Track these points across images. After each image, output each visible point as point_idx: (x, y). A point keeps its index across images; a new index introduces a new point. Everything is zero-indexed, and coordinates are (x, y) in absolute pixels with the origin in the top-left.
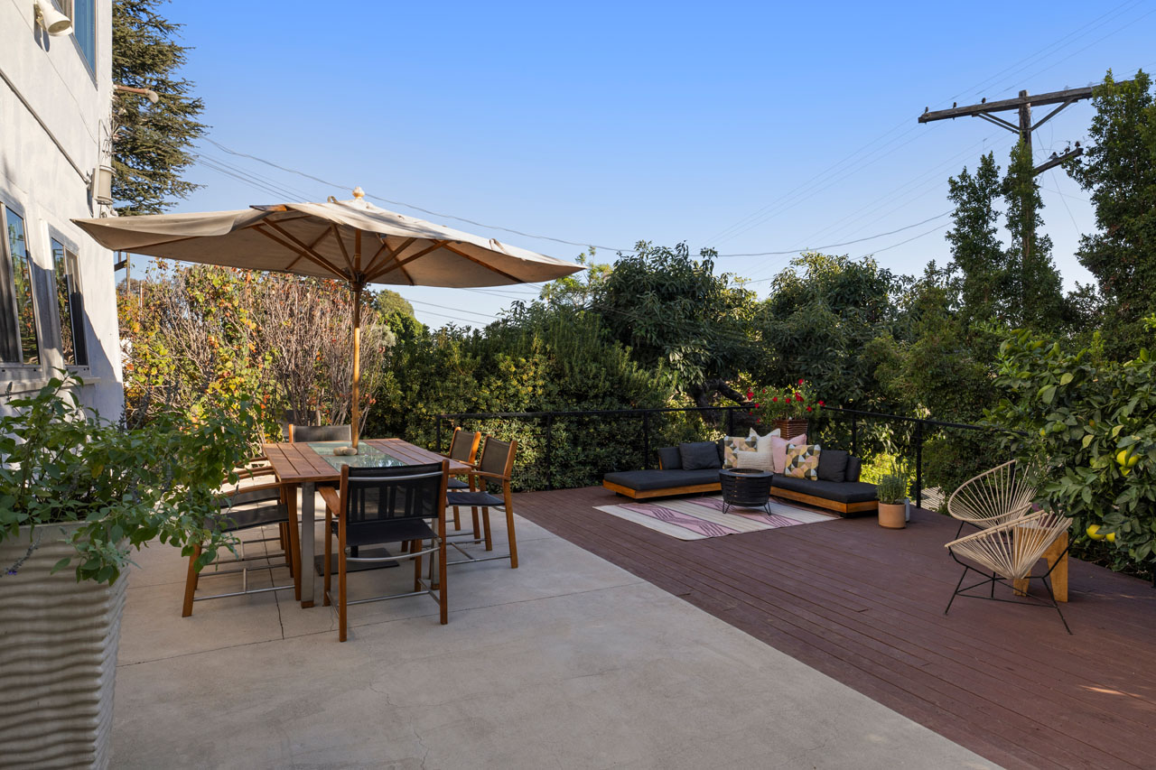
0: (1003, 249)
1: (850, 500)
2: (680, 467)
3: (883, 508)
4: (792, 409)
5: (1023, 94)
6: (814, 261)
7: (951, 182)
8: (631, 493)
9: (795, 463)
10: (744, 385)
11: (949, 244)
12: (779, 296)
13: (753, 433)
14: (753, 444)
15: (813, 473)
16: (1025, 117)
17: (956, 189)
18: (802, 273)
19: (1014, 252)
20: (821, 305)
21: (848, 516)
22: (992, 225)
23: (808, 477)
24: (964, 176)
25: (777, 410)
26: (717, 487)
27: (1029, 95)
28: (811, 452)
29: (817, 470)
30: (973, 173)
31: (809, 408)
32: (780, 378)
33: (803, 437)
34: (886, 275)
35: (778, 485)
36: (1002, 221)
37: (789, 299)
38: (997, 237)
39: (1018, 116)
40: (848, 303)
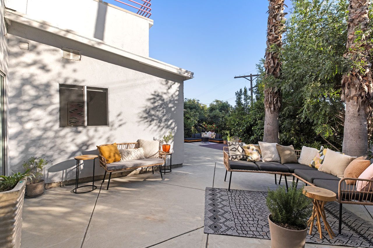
0: (243, 103)
1: (220, 141)
2: (195, 137)
3: (224, 141)
4: (212, 128)
5: (251, 74)
6: (217, 101)
7: (236, 93)
8: (188, 141)
9: (212, 136)
10: (204, 125)
11: (235, 102)
12: (211, 108)
13: (206, 132)
14: (206, 134)
15: (214, 137)
16: (251, 78)
17: (236, 94)
18: (215, 103)
19: (245, 104)
20: (218, 111)
21: (220, 143)
22: (241, 100)
23: (214, 138)
24: (237, 92)
25: (210, 128)
26: (201, 140)
27: (252, 75)
28: (214, 134)
29: (215, 137)
30: (239, 91)
31: (215, 128)
32: (211, 123)
33: (214, 132)
34: (229, 105)
35: (210, 139)
36: (243, 99)
37: (212, 109)
38: (242, 102)
39: (250, 78)
40: (222, 110)
